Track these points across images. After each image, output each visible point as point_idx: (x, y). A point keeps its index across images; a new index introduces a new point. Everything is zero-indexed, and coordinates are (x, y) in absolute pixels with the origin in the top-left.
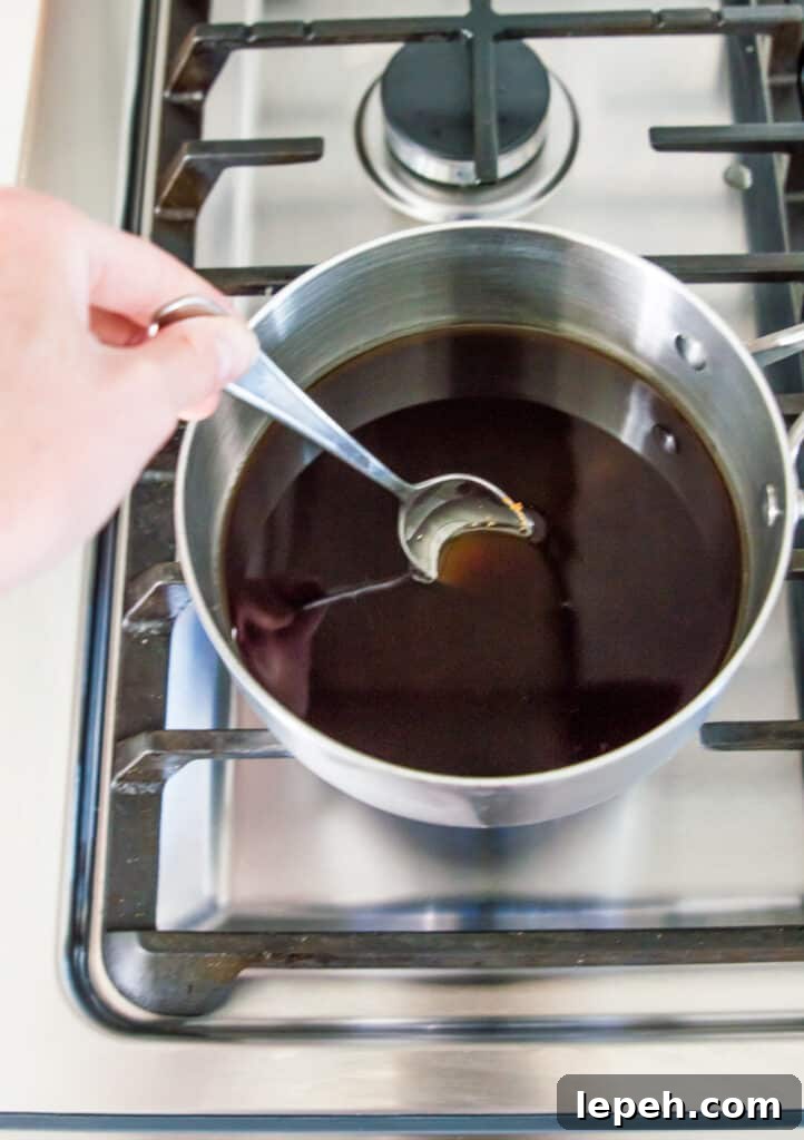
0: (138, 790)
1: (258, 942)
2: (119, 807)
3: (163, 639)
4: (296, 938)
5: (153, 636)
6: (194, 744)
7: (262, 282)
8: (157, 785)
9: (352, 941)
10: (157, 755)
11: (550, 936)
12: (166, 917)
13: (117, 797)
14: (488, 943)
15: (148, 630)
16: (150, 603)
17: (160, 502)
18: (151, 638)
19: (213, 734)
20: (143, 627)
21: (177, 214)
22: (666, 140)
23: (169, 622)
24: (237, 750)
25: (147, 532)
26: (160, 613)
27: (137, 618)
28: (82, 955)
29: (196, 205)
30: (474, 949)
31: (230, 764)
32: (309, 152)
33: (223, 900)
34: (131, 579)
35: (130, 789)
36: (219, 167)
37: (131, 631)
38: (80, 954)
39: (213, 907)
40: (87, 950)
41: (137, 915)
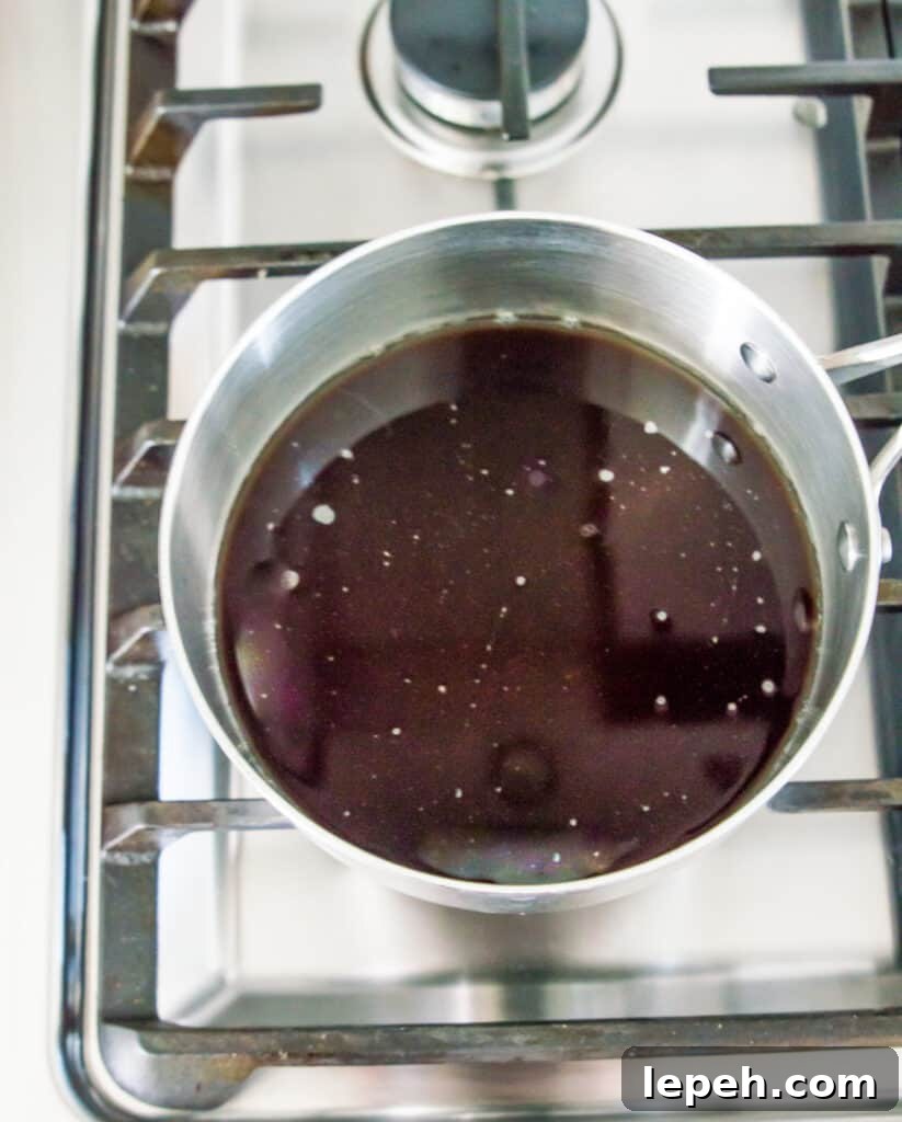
0: (131, 860)
1: (271, 1041)
2: (112, 881)
3: (154, 684)
4: (314, 1035)
5: (142, 681)
6: (192, 815)
7: (253, 264)
8: (152, 854)
9: (377, 1036)
10: (152, 829)
11: (598, 1028)
12: (167, 1005)
13: (109, 869)
14: (528, 1037)
15: (136, 675)
16: (138, 648)
17: (145, 522)
18: (138, 683)
19: (215, 804)
20: (129, 671)
21: (152, 174)
22: (726, 82)
23: (158, 666)
24: (241, 821)
25: (130, 558)
26: (148, 655)
27: (122, 662)
28: (77, 1043)
29: (173, 162)
30: (511, 1044)
31: (233, 836)
32: (304, 103)
33: (231, 976)
34: (115, 616)
35: (122, 859)
36: (198, 121)
37: (115, 676)
38: (73, 1042)
39: (220, 984)
40: (81, 1036)
41: (136, 1001)
